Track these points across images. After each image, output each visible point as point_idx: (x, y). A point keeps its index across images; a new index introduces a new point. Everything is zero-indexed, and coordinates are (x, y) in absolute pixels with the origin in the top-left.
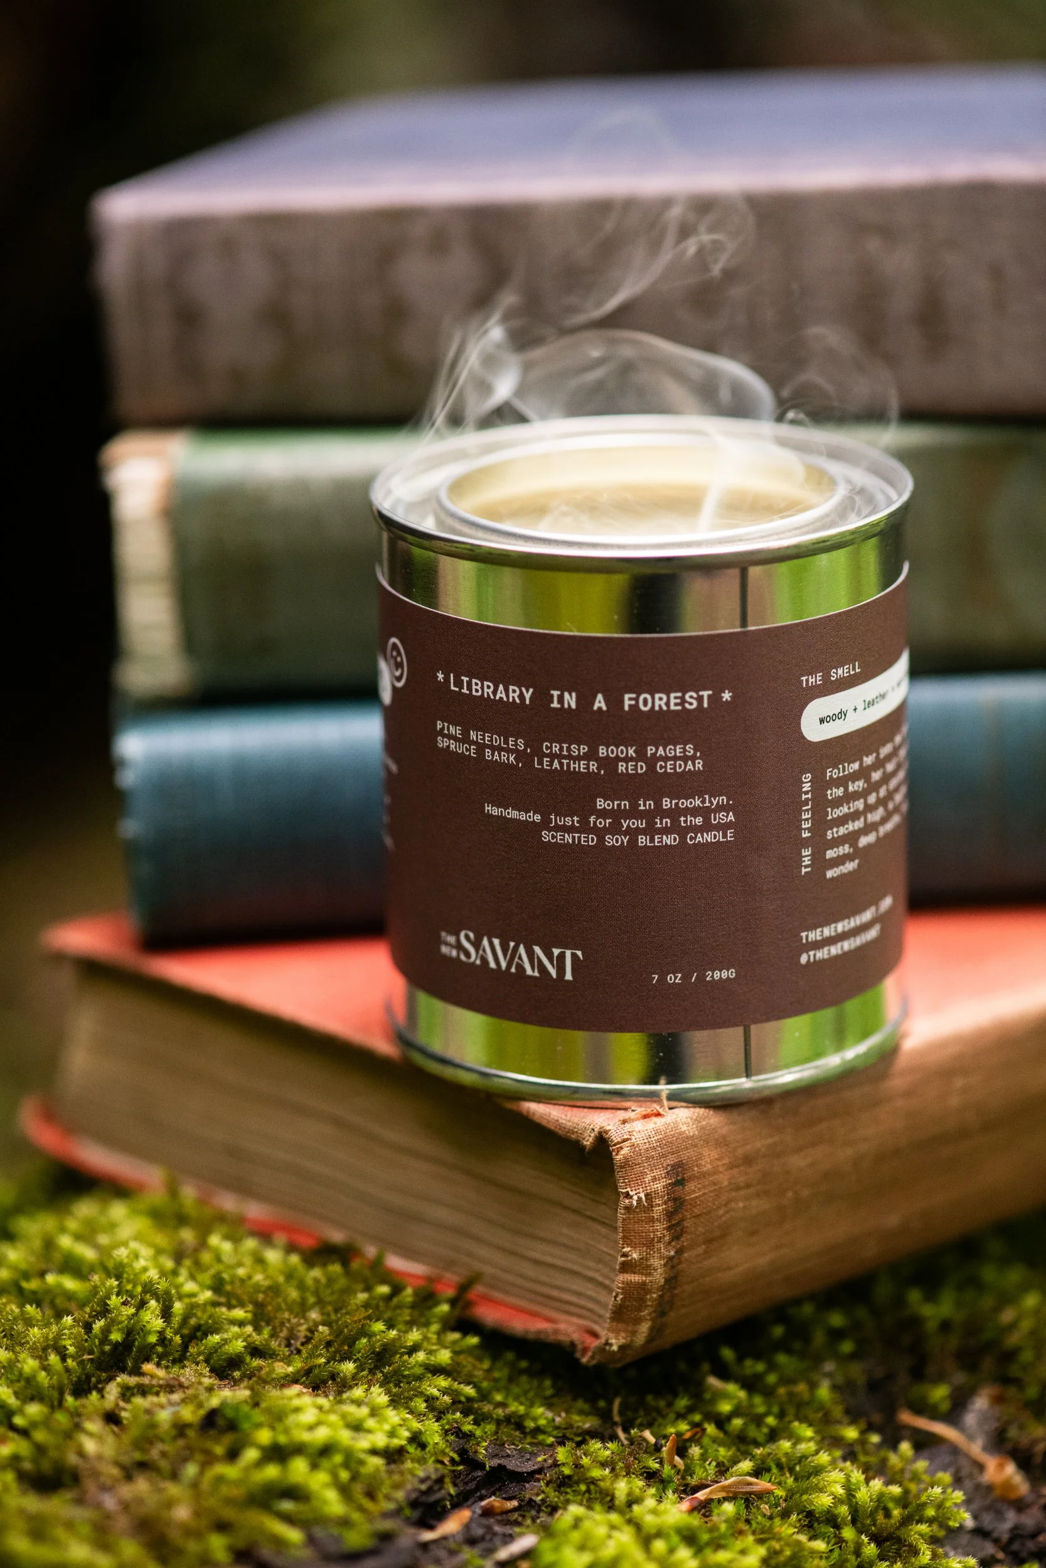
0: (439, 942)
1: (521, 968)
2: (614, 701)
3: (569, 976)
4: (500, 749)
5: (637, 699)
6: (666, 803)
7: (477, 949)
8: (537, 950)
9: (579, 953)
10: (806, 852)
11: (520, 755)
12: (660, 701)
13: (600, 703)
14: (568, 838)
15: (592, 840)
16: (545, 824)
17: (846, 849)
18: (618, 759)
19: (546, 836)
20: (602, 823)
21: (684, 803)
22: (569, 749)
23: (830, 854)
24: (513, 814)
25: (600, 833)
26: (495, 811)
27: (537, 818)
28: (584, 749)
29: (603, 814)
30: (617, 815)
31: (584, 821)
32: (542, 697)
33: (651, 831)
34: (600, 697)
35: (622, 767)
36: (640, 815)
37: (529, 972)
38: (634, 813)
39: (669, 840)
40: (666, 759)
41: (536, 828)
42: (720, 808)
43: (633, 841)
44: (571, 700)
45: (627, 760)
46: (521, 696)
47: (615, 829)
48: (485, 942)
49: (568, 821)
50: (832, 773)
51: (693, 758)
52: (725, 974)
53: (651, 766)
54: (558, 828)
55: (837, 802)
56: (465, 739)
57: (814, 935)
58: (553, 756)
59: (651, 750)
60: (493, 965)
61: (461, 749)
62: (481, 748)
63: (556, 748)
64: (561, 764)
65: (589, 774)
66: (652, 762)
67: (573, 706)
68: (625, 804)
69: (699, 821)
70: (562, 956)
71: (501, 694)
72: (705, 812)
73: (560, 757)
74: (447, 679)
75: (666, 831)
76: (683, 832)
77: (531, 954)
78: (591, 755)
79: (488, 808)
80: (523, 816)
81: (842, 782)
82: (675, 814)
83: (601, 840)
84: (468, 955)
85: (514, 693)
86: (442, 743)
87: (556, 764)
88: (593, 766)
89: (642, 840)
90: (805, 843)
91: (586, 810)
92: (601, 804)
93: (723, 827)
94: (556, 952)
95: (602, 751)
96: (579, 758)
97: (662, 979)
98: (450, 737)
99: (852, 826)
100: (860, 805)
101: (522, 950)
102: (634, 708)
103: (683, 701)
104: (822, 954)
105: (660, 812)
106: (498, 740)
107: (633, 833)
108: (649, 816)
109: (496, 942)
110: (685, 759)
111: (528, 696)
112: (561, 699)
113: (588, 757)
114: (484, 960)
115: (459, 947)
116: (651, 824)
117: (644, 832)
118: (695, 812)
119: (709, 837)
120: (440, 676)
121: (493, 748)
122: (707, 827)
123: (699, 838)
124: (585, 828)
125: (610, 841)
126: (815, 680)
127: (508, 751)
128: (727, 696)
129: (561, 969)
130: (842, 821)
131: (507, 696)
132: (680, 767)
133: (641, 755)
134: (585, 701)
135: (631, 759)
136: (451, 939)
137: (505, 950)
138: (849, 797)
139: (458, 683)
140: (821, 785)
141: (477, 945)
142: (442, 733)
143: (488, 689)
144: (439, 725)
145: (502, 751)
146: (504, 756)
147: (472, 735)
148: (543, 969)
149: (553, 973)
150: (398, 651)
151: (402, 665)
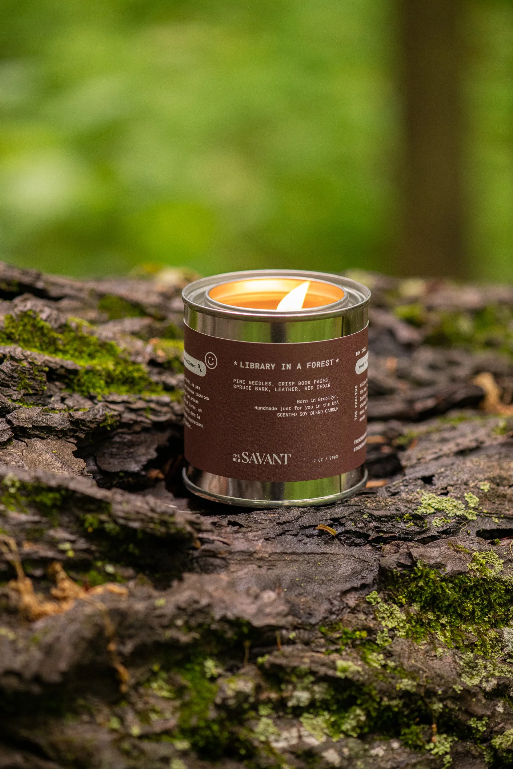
0: (232, 457)
1: (268, 463)
2: (304, 366)
3: (286, 463)
5: (311, 364)
6: (320, 399)
7: (249, 458)
8: (274, 455)
9: (290, 455)
10: (356, 413)
11: (269, 387)
12: (318, 364)
13: (299, 366)
14: (287, 415)
15: (295, 414)
16: (278, 411)
17: (363, 411)
18: (305, 385)
19: (279, 415)
20: (299, 408)
21: (325, 399)
22: (288, 384)
23: (361, 413)
24: (266, 408)
25: (298, 412)
26: (259, 408)
27: (276, 409)
28: (293, 383)
29: (299, 405)
30: (303, 405)
31: (293, 408)
32: (279, 366)
33: (314, 409)
34: (299, 364)
35: (306, 388)
36: (311, 404)
37: (271, 463)
38: (309, 404)
39: (319, 412)
40: (319, 384)
41: (275, 413)
42: (334, 399)
43: (309, 414)
44: (289, 367)
45: (307, 385)
46: (271, 367)
47: (303, 410)
48: (253, 455)
49: (287, 409)
50: (361, 385)
51: (328, 383)
52: (334, 457)
53: (315, 388)
54: (283, 412)
55: (362, 395)
56: (247, 384)
57: (357, 441)
58: (282, 387)
59: (315, 381)
60: (256, 463)
61: (245, 388)
62: (253, 387)
63: (283, 384)
64: (285, 389)
65: (295, 392)
66: (315, 385)
67: (290, 368)
68: (307, 401)
69: (328, 405)
70: (284, 456)
71: (262, 367)
72: (330, 401)
73: (285, 387)
74: (239, 364)
75: (319, 409)
76: (322, 408)
77: (272, 457)
78: (296, 385)
79: (256, 407)
80: (270, 409)
81: (363, 388)
82: (322, 403)
83: (298, 414)
84: (245, 460)
85: (268, 366)
86: (235, 387)
87: (283, 389)
88: (296, 389)
89: (312, 413)
90: (356, 410)
91: (293, 404)
92: (299, 402)
93: (335, 406)
94: (281, 455)
95: (299, 383)
96: (291, 386)
97: (317, 461)
98: (239, 384)
101: (268, 456)
102: (310, 367)
103: (325, 363)
104: (358, 448)
105: (317, 402)
106: (260, 383)
107: (309, 411)
108: (314, 404)
109: (258, 454)
110: (325, 383)
111: (273, 367)
112: (285, 367)
113: (294, 386)
114: (253, 462)
115: (241, 457)
116: (314, 407)
117: (312, 410)
118: (327, 401)
119: (331, 410)
120: (236, 363)
121: (258, 386)
122: (331, 406)
123: (329, 411)
124: (293, 411)
125: (301, 414)
126: (359, 353)
127: (265, 386)
128: (337, 361)
129: (283, 461)
130: (363, 401)
131: (265, 367)
132: (324, 386)
133: (312, 383)
134: (294, 366)
135: (309, 385)
136: (238, 455)
137: (261, 457)
138: (364, 393)
139: (244, 365)
140: (359, 389)
141: (249, 457)
142: (236, 383)
143: (257, 366)
144: (234, 380)
145: (262, 387)
146: (263, 389)
147: (250, 382)
148: (276, 462)
149: (280, 462)
150: (212, 356)
151: (215, 361)
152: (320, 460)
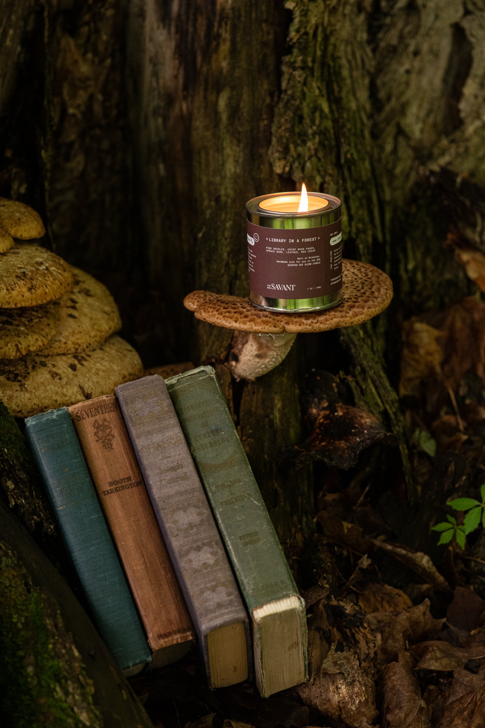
0: (267, 286)
1: (284, 289)
2: (300, 240)
3: (293, 290)
4: (279, 251)
6: (309, 258)
8: (287, 286)
9: (295, 285)
10: (331, 265)
11: (283, 251)
12: (308, 240)
13: (298, 241)
14: (293, 265)
15: (297, 265)
16: (288, 263)
17: (336, 264)
18: (301, 250)
19: (288, 265)
20: (298, 262)
21: (312, 257)
22: (292, 249)
23: (335, 265)
24: (282, 262)
25: (298, 264)
26: (279, 262)
27: (287, 262)
28: (295, 249)
29: (299, 260)
30: (301, 260)
31: (295, 262)
32: (287, 241)
33: (307, 263)
35: (302, 252)
36: (305, 260)
38: (304, 260)
39: (310, 264)
40: (309, 250)
41: (287, 264)
42: (318, 258)
43: (304, 265)
44: (293, 241)
45: (303, 250)
47: (301, 263)
48: (277, 285)
49: (293, 262)
50: (335, 251)
51: (314, 249)
52: (319, 287)
53: (307, 252)
54: (291, 264)
55: (335, 256)
56: (272, 249)
57: (332, 280)
58: (289, 251)
59: (307, 248)
61: (272, 251)
62: (276, 251)
63: (290, 249)
65: (296, 254)
66: (307, 250)
68: (302, 258)
69: (315, 260)
70: (292, 286)
71: (280, 241)
72: (316, 259)
73: (291, 251)
74: (268, 239)
75: (309, 263)
76: (312, 262)
77: (286, 287)
78: (297, 250)
79: (277, 261)
80: (284, 262)
81: (336, 252)
82: (311, 259)
83: (298, 265)
84: (273, 288)
85: (282, 240)
86: (267, 251)
88: (297, 252)
89: (306, 264)
90: (331, 263)
91: (296, 260)
92: (298, 259)
93: (318, 261)
94: (290, 286)
95: (298, 249)
96: (294, 251)
97: (309, 289)
98: (269, 249)
99: (338, 260)
100: (338, 256)
101: (284, 286)
102: (304, 241)
103: (312, 240)
104: (334, 283)
105: (308, 259)
106: (279, 249)
107: (304, 263)
108: (307, 260)
109: (279, 285)
110: (312, 250)
111: (285, 241)
112: (291, 241)
113: (296, 251)
114: (277, 289)
115: (271, 287)
116: (307, 261)
117: (306, 263)
118: (314, 259)
119: (316, 263)
120: (267, 239)
121: (278, 251)
122: (316, 261)
124: (295, 263)
125: (300, 265)
126: (332, 235)
128: (319, 238)
129: (291, 289)
130: (336, 259)
133: (305, 250)
134: (295, 241)
136: (270, 286)
137: (281, 287)
138: (337, 255)
139: (271, 240)
140: (333, 253)
141: (275, 286)
142: (267, 249)
143: (277, 240)
144: (267, 248)
145: (280, 251)
146: (280, 252)
147: (274, 249)
148: (288, 289)
149: (290, 289)
150: (257, 236)
151: (258, 238)
152: (311, 289)
